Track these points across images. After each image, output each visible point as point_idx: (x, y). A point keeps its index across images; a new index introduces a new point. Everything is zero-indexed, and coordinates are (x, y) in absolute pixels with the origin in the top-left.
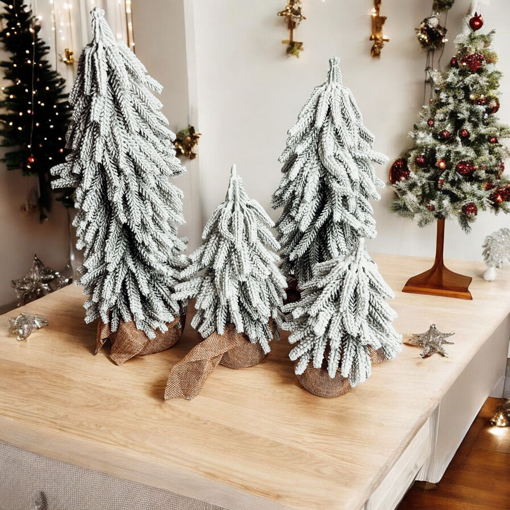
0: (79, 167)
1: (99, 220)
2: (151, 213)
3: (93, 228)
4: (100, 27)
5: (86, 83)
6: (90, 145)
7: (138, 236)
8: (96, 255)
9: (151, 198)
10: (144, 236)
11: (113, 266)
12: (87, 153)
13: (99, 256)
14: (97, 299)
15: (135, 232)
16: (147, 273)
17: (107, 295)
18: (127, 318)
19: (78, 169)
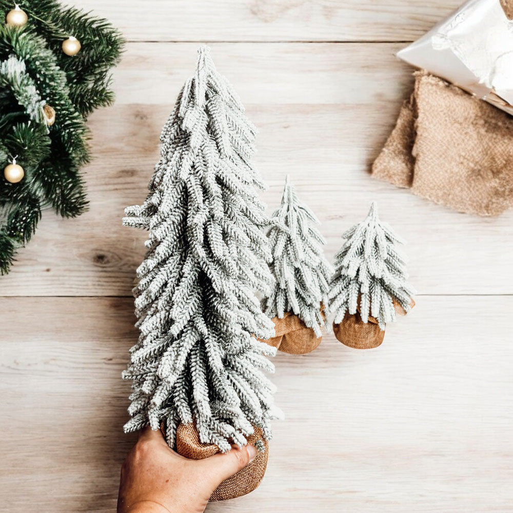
0: (159, 196)
1: (171, 269)
2: (235, 255)
3: (161, 276)
4: (204, 60)
5: (181, 105)
6: (176, 170)
7: (217, 283)
8: (158, 315)
9: (237, 235)
10: (224, 282)
11: (179, 326)
12: (171, 177)
13: (163, 317)
14: (148, 388)
15: (213, 279)
16: (222, 349)
17: (164, 370)
18: (186, 417)
19: (157, 199)
